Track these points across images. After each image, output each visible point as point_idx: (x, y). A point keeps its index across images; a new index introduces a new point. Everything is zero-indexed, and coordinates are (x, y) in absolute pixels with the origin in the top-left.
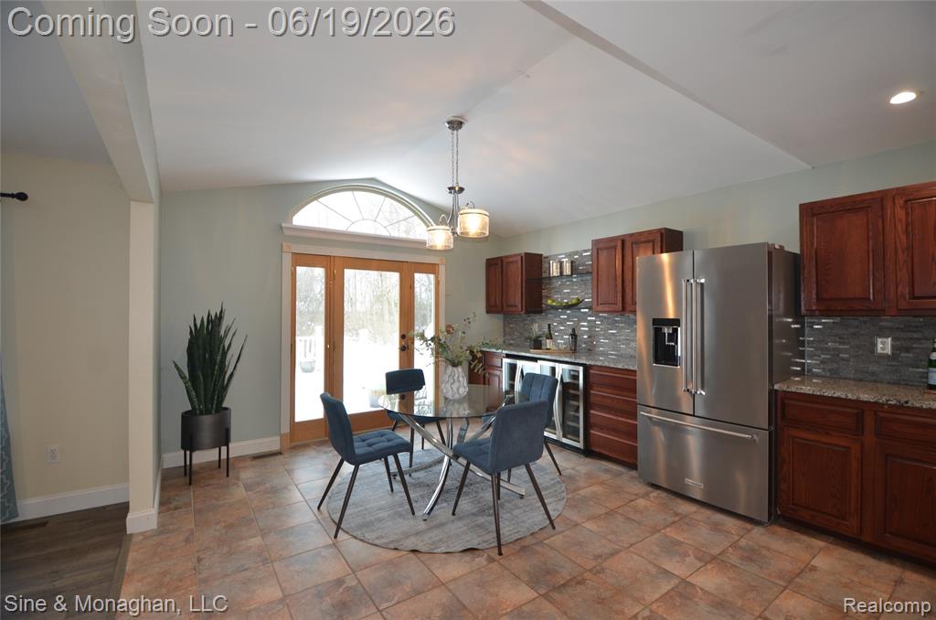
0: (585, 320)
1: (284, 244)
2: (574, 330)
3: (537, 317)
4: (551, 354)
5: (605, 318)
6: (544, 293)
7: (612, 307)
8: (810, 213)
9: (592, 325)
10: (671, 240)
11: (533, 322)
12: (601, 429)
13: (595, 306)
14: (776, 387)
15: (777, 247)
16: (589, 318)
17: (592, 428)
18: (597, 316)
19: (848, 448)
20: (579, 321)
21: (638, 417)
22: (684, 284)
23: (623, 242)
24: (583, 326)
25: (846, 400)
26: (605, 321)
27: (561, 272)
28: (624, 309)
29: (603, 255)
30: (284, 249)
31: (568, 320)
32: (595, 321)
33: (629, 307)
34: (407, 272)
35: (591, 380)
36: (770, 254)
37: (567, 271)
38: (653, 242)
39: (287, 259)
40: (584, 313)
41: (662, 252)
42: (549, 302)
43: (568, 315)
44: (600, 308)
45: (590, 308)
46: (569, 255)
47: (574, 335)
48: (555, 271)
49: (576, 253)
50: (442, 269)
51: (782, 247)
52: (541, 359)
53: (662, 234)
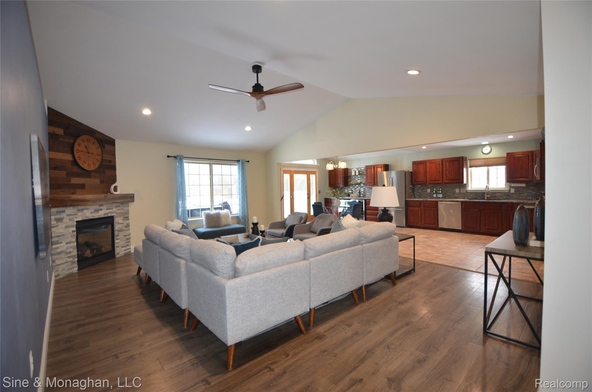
0: (362, 188)
1: (281, 168)
2: (359, 191)
3: (346, 188)
4: (354, 197)
5: (368, 187)
6: (349, 180)
7: (371, 184)
8: (414, 163)
9: (364, 189)
10: (386, 168)
11: (345, 189)
12: (369, 215)
13: (366, 184)
14: (407, 199)
15: (407, 171)
16: (364, 187)
17: (367, 215)
18: (366, 187)
19: (419, 210)
20: (360, 188)
21: (379, 210)
22: (388, 178)
23: (374, 167)
24: (362, 190)
25: (418, 201)
26: (369, 188)
27: (355, 175)
28: (374, 184)
29: (369, 171)
30: (281, 169)
31: (357, 188)
32: (365, 188)
33: (376, 184)
34: (308, 173)
35: (367, 203)
36: (405, 173)
37: (357, 173)
38: (382, 167)
39: (282, 172)
40: (362, 186)
41: (384, 171)
42: (352, 183)
43: (357, 186)
44: (368, 184)
45: (364, 184)
46: (357, 169)
47: (360, 192)
48: (353, 174)
49: (359, 168)
50: (317, 173)
51: (408, 171)
52: (351, 199)
53: (384, 166)
